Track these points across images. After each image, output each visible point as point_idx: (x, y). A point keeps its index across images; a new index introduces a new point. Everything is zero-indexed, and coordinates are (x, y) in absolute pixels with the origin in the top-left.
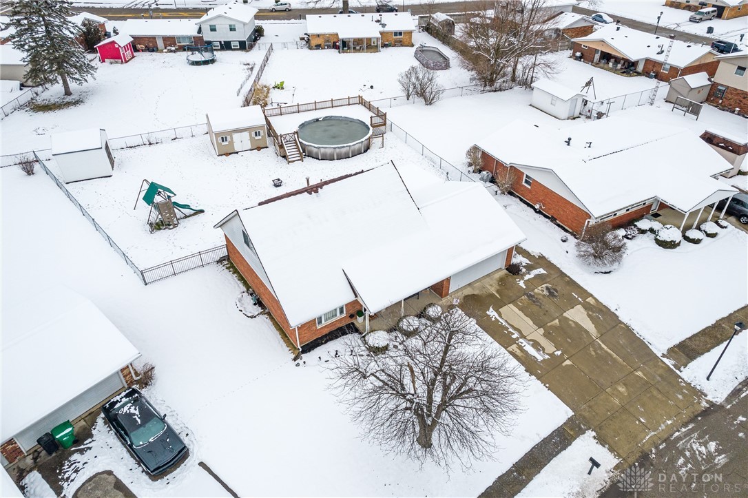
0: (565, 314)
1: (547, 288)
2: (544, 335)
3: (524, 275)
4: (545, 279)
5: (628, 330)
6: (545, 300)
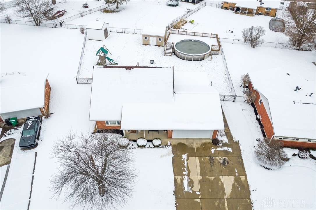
0: (221, 177)
1: (224, 160)
2: (200, 181)
3: (219, 147)
4: (228, 154)
6: (217, 164)
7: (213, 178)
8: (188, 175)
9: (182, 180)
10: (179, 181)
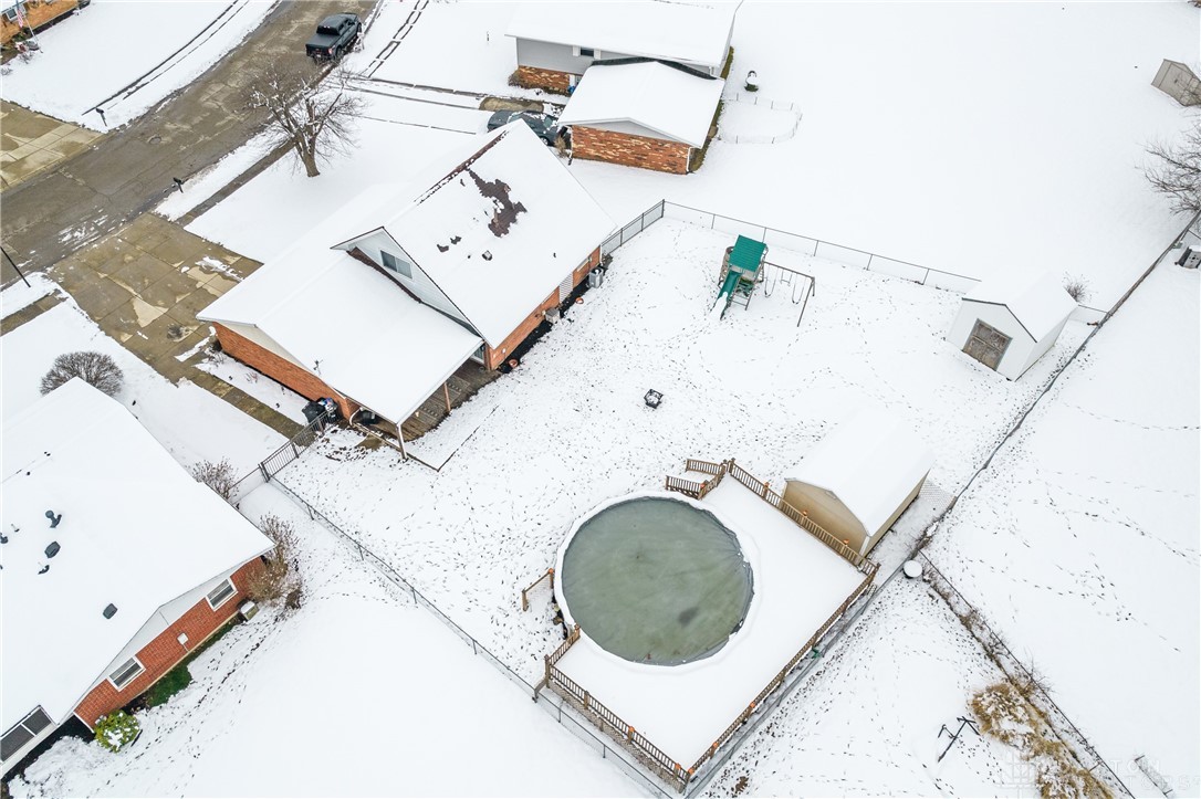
0: (165, 310)
1: (179, 335)
3: (208, 345)
5: (92, 317)
6: (187, 320)
7: (178, 300)
8: (222, 274)
9: (225, 262)
10: (229, 258)
